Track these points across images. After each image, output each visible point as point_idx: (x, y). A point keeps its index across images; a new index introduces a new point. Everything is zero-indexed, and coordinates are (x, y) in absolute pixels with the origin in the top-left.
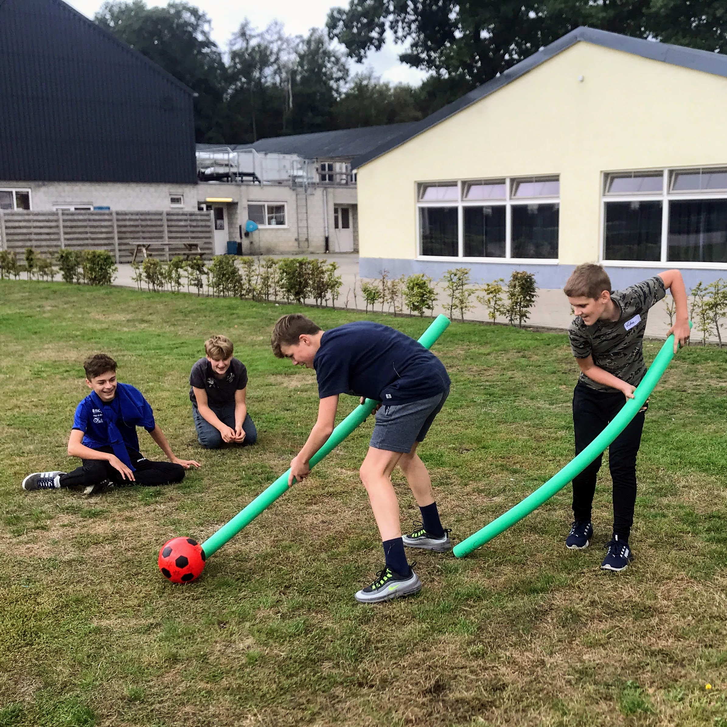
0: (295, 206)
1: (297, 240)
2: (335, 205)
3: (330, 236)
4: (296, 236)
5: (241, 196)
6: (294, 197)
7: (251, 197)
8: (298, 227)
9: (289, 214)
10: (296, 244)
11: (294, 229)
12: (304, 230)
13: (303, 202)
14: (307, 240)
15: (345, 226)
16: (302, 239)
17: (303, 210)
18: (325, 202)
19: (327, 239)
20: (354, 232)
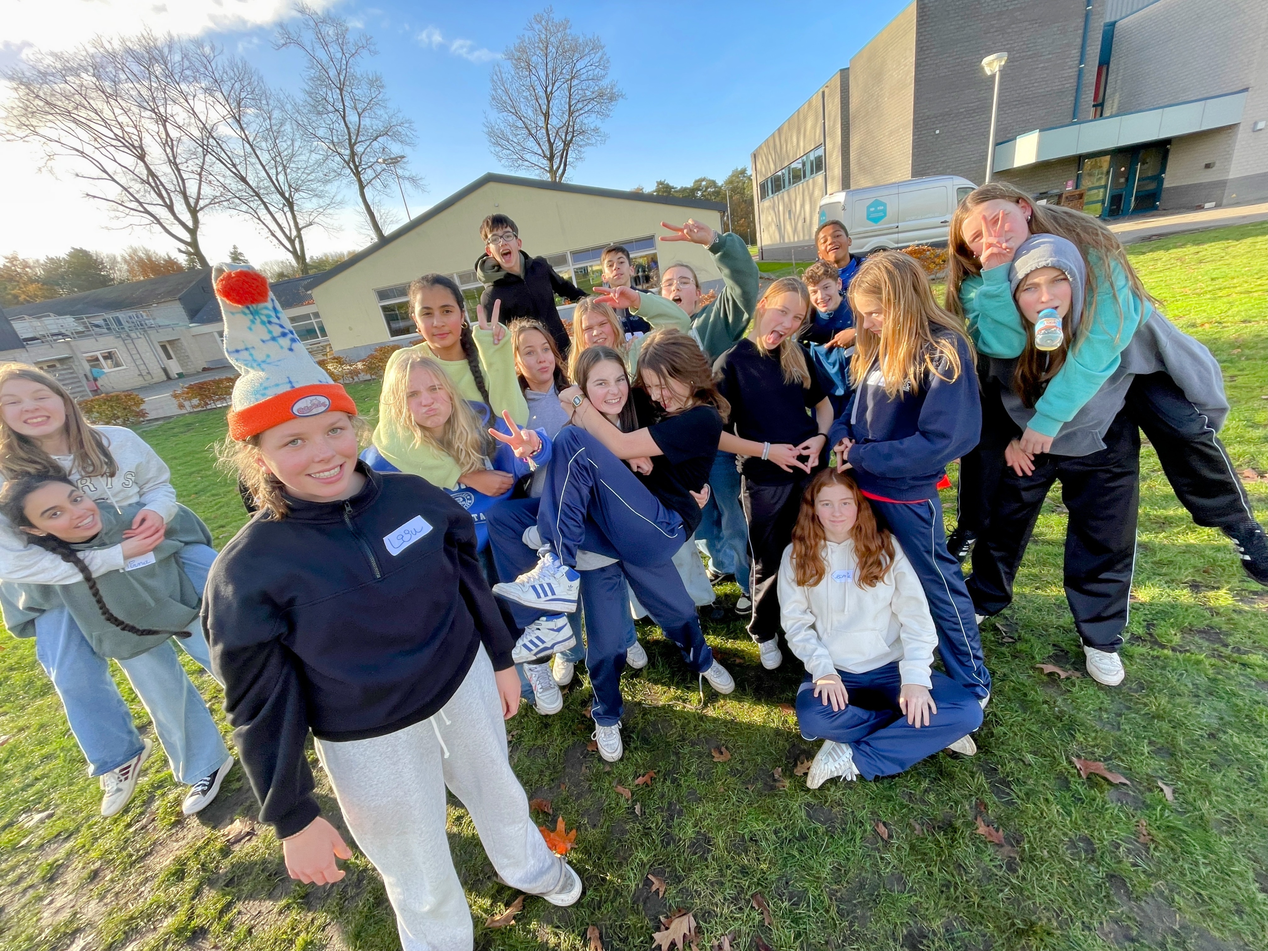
0: (125, 349)
1: (140, 375)
2: (160, 342)
4: (138, 372)
5: (73, 350)
6: (121, 343)
7: (83, 350)
8: (136, 365)
9: (122, 357)
10: (141, 378)
11: (133, 367)
12: (142, 367)
13: (131, 346)
14: (149, 373)
15: (169, 357)
16: (144, 373)
17: (134, 352)
18: (150, 342)
19: (165, 370)
20: (179, 361)
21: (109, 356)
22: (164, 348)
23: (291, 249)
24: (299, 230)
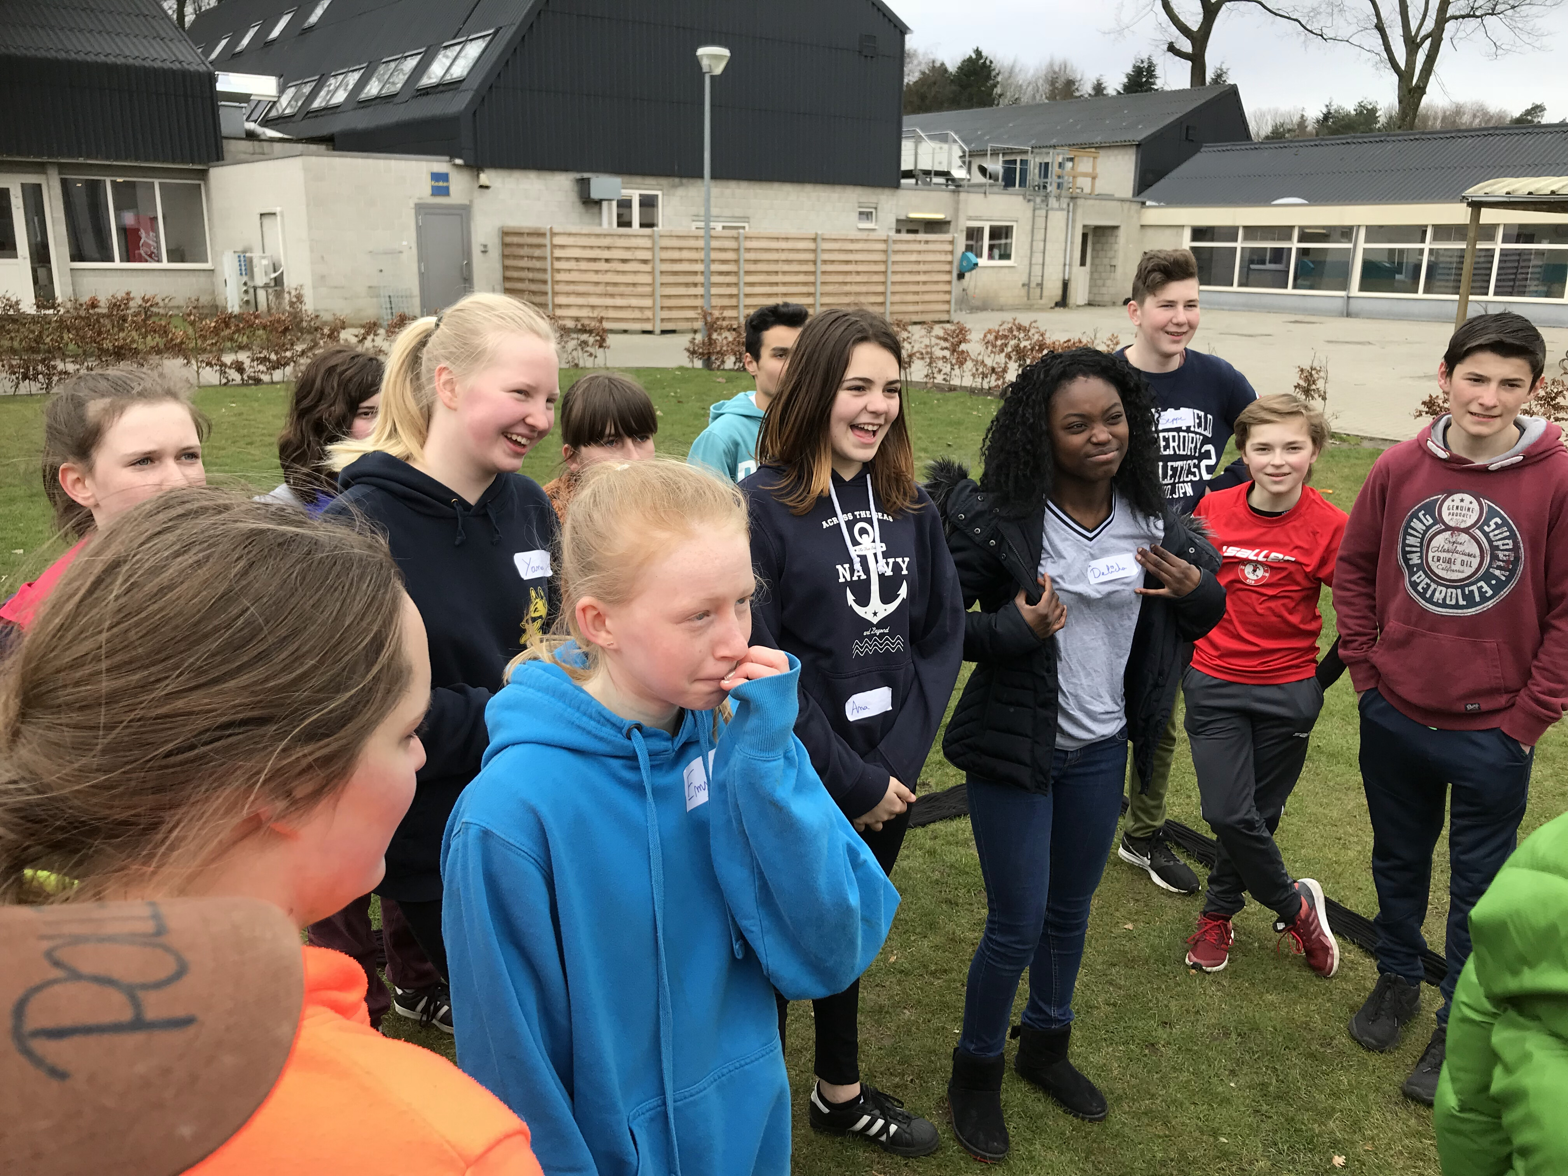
0: (1028, 228)
1: (1026, 285)
2: (1085, 226)
3: (1073, 278)
4: (1025, 279)
5: (957, 210)
6: (1029, 214)
7: (971, 213)
8: (1031, 264)
9: (1018, 242)
10: (1023, 292)
11: (1023, 267)
12: (1037, 270)
13: (1040, 222)
14: (1040, 285)
15: (1083, 263)
16: (1033, 285)
17: (1040, 235)
18: (1070, 223)
19: (1065, 285)
20: (1092, 273)
21: (1000, 233)
22: (1085, 236)
23: (1402, 65)
24: (1442, 21)
